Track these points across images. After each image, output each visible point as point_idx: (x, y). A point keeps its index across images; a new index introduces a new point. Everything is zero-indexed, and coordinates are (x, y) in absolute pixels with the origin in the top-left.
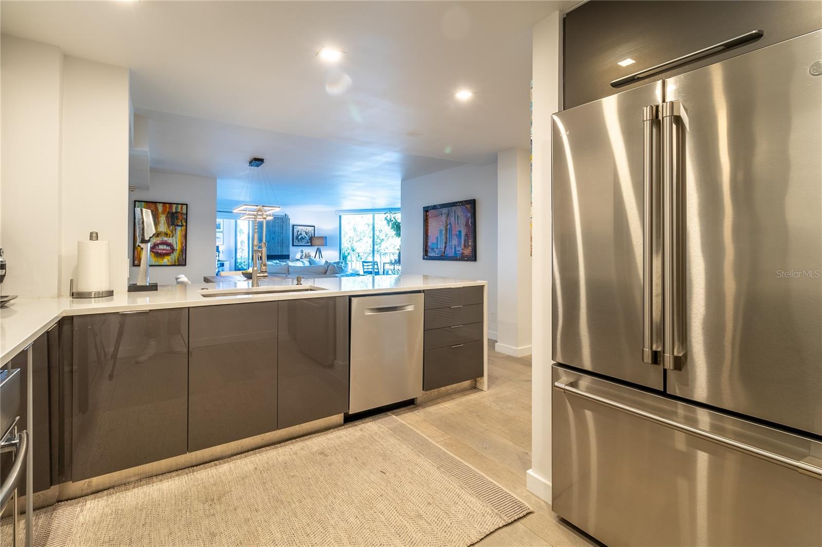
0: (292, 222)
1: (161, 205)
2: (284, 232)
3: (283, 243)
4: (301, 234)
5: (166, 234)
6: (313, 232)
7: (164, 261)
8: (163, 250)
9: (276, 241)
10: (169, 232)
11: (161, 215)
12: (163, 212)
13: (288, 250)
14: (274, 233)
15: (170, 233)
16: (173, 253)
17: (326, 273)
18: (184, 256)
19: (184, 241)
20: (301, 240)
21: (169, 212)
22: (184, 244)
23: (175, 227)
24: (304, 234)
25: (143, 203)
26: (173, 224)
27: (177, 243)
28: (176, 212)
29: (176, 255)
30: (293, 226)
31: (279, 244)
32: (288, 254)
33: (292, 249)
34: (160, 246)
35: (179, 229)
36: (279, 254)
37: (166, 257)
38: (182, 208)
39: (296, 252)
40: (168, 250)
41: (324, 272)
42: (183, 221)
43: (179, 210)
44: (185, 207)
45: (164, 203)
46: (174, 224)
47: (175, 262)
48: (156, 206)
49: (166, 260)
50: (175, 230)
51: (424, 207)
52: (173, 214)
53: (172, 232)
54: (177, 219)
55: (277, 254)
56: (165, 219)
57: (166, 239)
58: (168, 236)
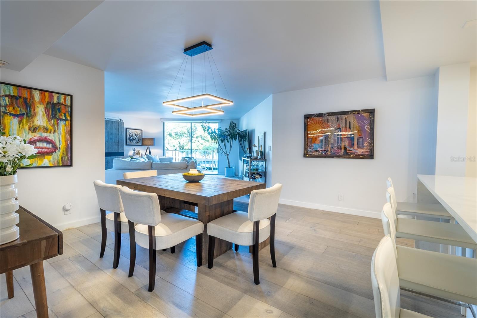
0: (126, 126)
1: (38, 92)
2: (120, 133)
3: (119, 143)
4: (132, 136)
5: (46, 130)
6: (141, 134)
7: (44, 162)
8: (42, 148)
9: (113, 140)
10: (49, 127)
11: (38, 105)
12: (42, 101)
13: (123, 149)
14: (112, 134)
15: (52, 128)
16: (55, 151)
17: (187, 168)
18: (69, 155)
19: (69, 138)
20: (133, 141)
21: (48, 102)
22: (69, 142)
23: (57, 121)
24: (134, 136)
25: (12, 87)
26: (54, 117)
27: (60, 140)
28: (59, 103)
29: (58, 155)
30: (126, 129)
31: (116, 144)
32: (123, 152)
33: (126, 148)
34: (37, 143)
35: (62, 123)
36: (116, 152)
37: (46, 157)
38: (65, 99)
39: (129, 151)
40: (49, 149)
41: (185, 167)
42: (67, 114)
43: (62, 101)
44: (68, 98)
45: (42, 91)
46: (56, 118)
47: (58, 162)
48: (31, 93)
49: (46, 161)
50: (58, 124)
51: (305, 115)
52: (54, 105)
53: (53, 126)
54: (60, 112)
55: (114, 152)
56: (44, 110)
57: (45, 135)
58: (49, 131)
